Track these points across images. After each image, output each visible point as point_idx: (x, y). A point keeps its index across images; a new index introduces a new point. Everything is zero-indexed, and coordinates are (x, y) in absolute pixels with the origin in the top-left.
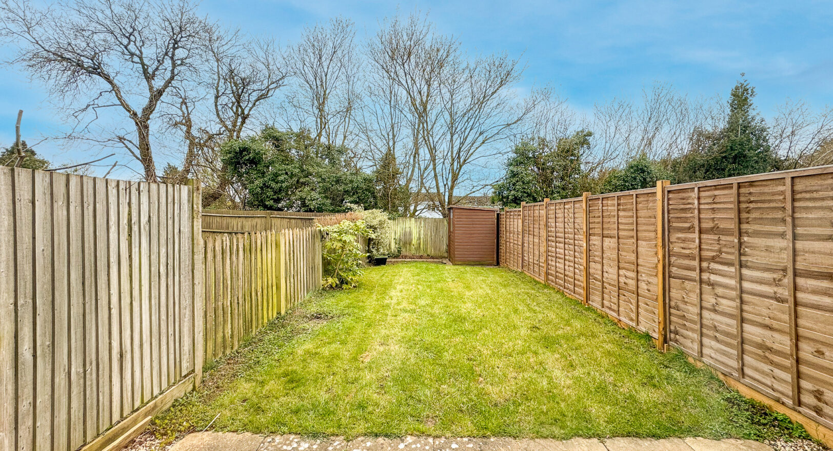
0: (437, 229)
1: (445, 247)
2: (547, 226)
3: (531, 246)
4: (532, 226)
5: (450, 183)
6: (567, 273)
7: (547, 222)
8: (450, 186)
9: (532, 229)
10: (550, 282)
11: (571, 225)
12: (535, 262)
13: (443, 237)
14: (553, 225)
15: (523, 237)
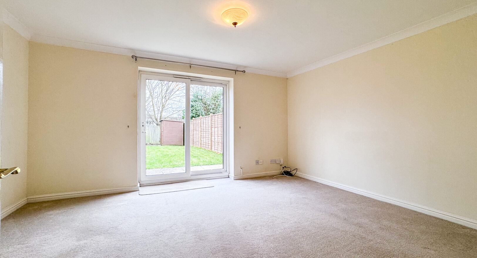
0: (155, 131)
1: (159, 140)
2: (201, 126)
3: (196, 135)
4: (196, 127)
5: (161, 110)
6: (206, 142)
7: (201, 125)
8: (161, 111)
9: (196, 128)
10: (202, 147)
11: (207, 125)
12: (197, 141)
13: (157, 135)
14: (203, 125)
15: (193, 132)
